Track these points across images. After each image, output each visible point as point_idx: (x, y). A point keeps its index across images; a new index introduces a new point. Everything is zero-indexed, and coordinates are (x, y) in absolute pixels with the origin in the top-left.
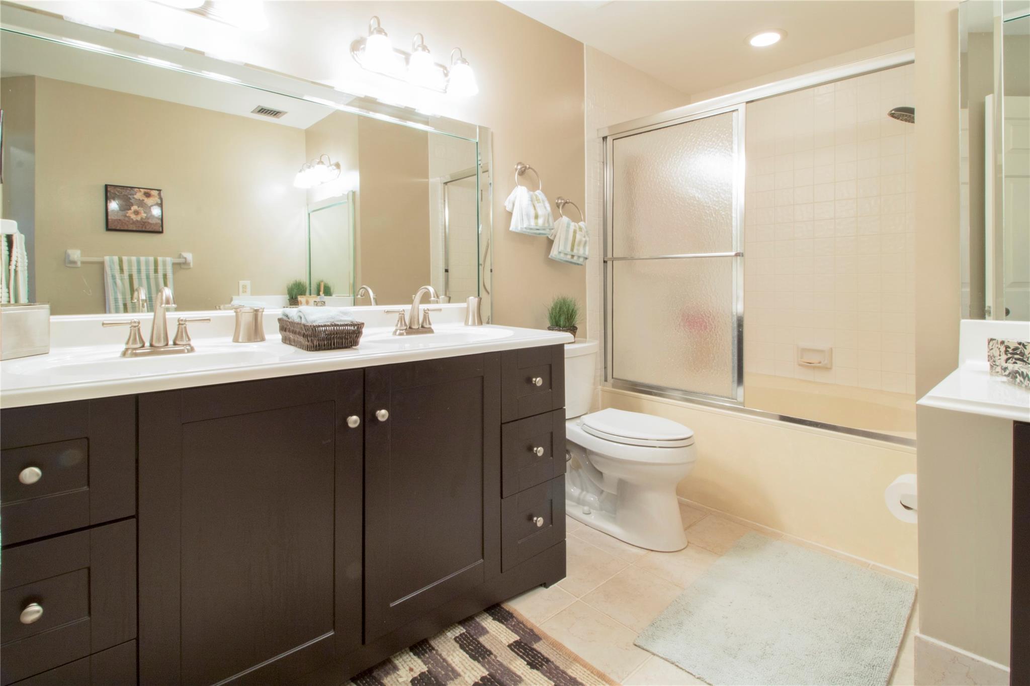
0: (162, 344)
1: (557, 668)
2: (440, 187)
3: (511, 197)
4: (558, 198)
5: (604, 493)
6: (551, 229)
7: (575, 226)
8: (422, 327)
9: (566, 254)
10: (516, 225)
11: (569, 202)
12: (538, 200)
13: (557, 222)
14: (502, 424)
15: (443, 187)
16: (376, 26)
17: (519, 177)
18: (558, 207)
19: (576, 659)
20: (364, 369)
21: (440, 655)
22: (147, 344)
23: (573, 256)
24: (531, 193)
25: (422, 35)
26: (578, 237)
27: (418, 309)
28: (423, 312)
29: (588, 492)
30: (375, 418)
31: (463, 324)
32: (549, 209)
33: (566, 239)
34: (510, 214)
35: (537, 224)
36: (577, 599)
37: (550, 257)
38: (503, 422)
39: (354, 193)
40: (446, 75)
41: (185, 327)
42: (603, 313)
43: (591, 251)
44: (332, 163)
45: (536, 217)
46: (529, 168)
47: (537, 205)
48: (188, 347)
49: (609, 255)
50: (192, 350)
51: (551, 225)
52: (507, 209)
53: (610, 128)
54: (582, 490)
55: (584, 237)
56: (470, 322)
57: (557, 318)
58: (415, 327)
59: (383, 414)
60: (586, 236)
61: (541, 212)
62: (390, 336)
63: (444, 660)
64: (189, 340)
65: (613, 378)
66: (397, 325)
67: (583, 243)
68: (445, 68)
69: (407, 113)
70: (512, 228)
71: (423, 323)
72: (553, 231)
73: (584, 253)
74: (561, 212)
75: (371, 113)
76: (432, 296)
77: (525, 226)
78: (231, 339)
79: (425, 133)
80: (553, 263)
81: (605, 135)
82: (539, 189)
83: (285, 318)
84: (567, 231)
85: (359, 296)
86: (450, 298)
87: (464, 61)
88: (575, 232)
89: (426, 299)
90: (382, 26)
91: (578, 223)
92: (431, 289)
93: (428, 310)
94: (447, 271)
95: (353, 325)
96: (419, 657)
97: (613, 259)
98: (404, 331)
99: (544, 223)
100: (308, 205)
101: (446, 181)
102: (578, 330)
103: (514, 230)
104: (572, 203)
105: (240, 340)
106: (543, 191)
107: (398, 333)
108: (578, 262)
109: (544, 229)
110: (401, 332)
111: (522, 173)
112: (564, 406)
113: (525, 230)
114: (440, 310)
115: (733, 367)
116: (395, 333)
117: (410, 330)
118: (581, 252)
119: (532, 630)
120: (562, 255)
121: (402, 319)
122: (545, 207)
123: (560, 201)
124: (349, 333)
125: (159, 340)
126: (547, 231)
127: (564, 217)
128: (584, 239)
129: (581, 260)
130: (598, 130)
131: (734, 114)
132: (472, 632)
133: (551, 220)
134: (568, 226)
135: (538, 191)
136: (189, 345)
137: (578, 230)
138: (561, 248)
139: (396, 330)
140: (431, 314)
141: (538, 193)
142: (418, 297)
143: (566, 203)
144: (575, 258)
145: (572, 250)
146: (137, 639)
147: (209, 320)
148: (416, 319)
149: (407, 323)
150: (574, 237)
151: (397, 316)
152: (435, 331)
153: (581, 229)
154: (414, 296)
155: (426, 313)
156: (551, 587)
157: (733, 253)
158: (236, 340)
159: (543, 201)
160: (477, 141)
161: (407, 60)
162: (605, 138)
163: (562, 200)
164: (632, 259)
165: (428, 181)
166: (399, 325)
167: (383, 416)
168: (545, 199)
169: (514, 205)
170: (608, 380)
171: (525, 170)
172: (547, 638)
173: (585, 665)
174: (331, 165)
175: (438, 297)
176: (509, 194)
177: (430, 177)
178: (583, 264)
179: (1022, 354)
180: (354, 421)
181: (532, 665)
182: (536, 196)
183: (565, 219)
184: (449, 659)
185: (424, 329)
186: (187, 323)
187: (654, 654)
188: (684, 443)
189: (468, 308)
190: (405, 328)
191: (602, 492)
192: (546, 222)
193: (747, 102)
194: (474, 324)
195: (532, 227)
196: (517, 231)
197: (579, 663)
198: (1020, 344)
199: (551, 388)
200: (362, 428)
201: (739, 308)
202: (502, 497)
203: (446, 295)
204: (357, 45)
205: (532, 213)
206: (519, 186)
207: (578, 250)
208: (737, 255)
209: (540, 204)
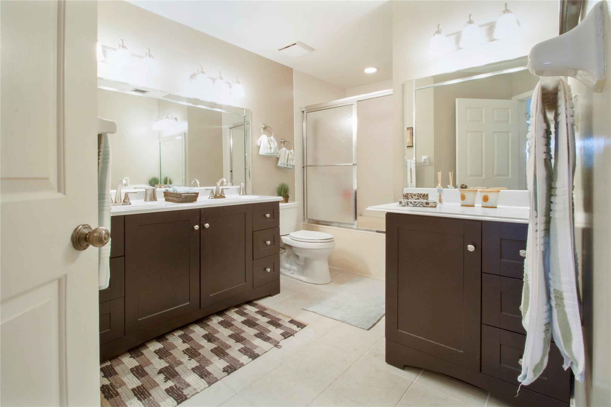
0: (119, 201)
1: (272, 316)
2: (228, 130)
3: (260, 139)
4: (282, 139)
5: (300, 265)
6: (277, 154)
7: (289, 152)
8: (221, 195)
9: (285, 164)
10: (262, 152)
11: (286, 141)
12: (272, 141)
13: (280, 150)
14: (253, 231)
15: (229, 130)
16: (201, 70)
17: (263, 130)
18: (282, 143)
19: (280, 313)
20: (200, 209)
21: (229, 316)
22: (114, 202)
23: (287, 165)
24: (269, 138)
25: (220, 73)
26: (290, 157)
27: (219, 188)
28: (221, 189)
29: (293, 265)
30: (204, 227)
31: (238, 194)
32: (276, 144)
33: (285, 157)
34: (259, 147)
35: (271, 151)
36: (283, 299)
37: (278, 165)
38: (254, 231)
39: (185, 133)
40: (230, 87)
41: (128, 195)
42: (303, 190)
43: (296, 162)
44: (173, 118)
45: (271, 148)
46: (268, 126)
47: (271, 143)
48: (129, 203)
49: (305, 164)
50: (130, 204)
51: (277, 152)
52: (258, 145)
53: (306, 107)
54: (291, 265)
55: (293, 157)
56: (241, 194)
57: (280, 192)
58: (218, 195)
59: (207, 225)
60: (294, 156)
61: (273, 146)
62: (207, 199)
63: (230, 317)
64: (129, 200)
65: (307, 219)
66: (210, 195)
67: (292, 160)
68: (230, 84)
69: (213, 105)
70: (260, 153)
71: (221, 194)
72: (278, 154)
73: (293, 164)
74: (282, 145)
75: (198, 105)
76: (225, 182)
77: (266, 152)
78: (144, 200)
79: (221, 113)
80: (279, 168)
81: (303, 110)
82: (272, 136)
83: (166, 191)
84: (285, 154)
85: (192, 183)
86: (233, 184)
87: (238, 83)
88: (288, 154)
89: (222, 184)
90: (203, 70)
91: (290, 150)
92: (225, 180)
93: (223, 189)
94: (231, 171)
95: (195, 193)
96: (221, 317)
97: (307, 166)
98: (213, 197)
99: (274, 151)
100: (159, 138)
101: (230, 127)
102: (290, 197)
103: (261, 154)
104: (288, 141)
105: (147, 200)
106: (273, 136)
107: (210, 198)
108: (290, 168)
109: (274, 154)
110: (212, 197)
111: (265, 128)
112: (279, 226)
113: (266, 154)
114: (228, 189)
115: (354, 211)
116: (209, 198)
117: (216, 197)
118: (291, 163)
119: (264, 308)
120: (283, 165)
121: (212, 192)
122: (275, 144)
123: (282, 141)
124: (193, 196)
125: (118, 200)
126: (275, 155)
127: (284, 148)
128: (292, 158)
129: (291, 167)
130: (300, 108)
131: (353, 105)
132: (241, 310)
133: (277, 150)
134: (285, 152)
135: (272, 137)
136: (129, 202)
137: (290, 154)
138: (282, 162)
139: (210, 197)
140: (225, 191)
141: (272, 138)
142: (219, 184)
143: (285, 141)
144: (289, 166)
145: (287, 162)
146: (125, 297)
147: (136, 192)
148: (218, 193)
149: (215, 194)
150: (288, 157)
151: (210, 191)
152: (226, 197)
153: (291, 153)
154: (217, 183)
155: (222, 190)
156: (274, 296)
157: (352, 164)
158: (146, 200)
159: (274, 141)
160: (245, 115)
161: (214, 82)
162: (303, 112)
163: (283, 140)
164: (316, 166)
165: (222, 128)
166: (211, 195)
167: (207, 226)
168: (275, 140)
169: (261, 143)
170: (305, 220)
171: (266, 127)
172: (270, 309)
173: (282, 315)
174: (172, 119)
175: (227, 183)
176: (259, 138)
177: (223, 125)
178: (293, 168)
179: (407, 197)
180: (197, 227)
181: (263, 316)
182: (271, 139)
183: (284, 149)
184: (232, 317)
185: (222, 196)
186: (128, 194)
187: (308, 311)
188: (330, 240)
189: (240, 188)
190: (213, 196)
191: (299, 264)
192: (275, 150)
193: (358, 101)
194: (243, 194)
195: (269, 153)
196: (262, 154)
197: (281, 314)
198: (407, 194)
199: (274, 218)
200: (199, 230)
201: (355, 187)
202: (253, 260)
203: (231, 182)
204: (192, 76)
205: (269, 146)
206: (263, 135)
207: (290, 162)
208: (353, 165)
209: (272, 143)
